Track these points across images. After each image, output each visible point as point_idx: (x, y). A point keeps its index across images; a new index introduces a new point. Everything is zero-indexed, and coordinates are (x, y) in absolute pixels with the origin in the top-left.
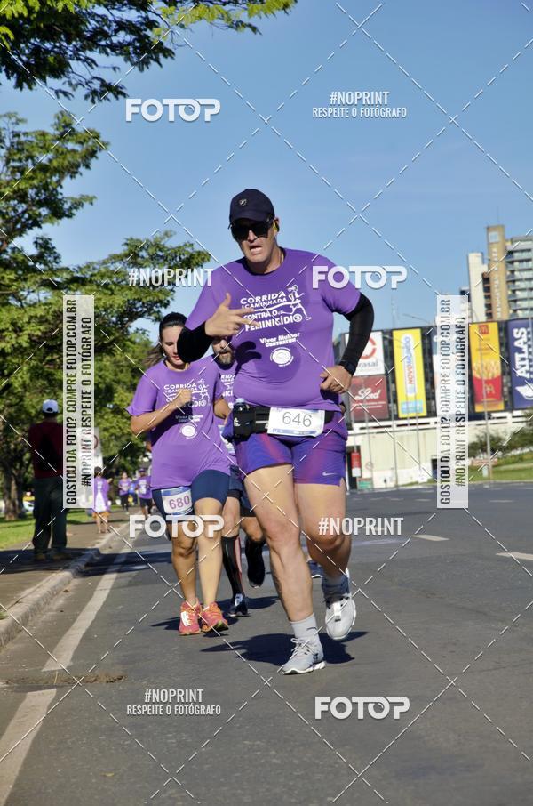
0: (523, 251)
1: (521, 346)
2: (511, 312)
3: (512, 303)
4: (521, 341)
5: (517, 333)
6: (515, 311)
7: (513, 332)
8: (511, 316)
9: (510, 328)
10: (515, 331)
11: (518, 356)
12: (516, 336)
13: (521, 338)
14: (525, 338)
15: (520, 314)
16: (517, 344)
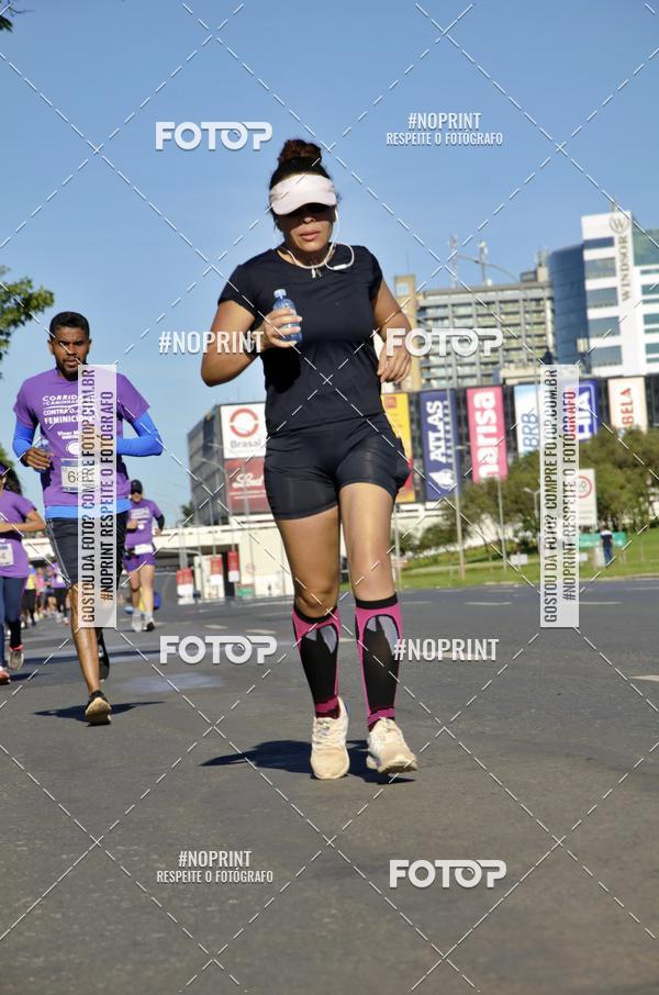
0: (438, 307)
1: (436, 423)
2: (424, 381)
3: (425, 371)
4: (436, 417)
5: (432, 407)
6: (429, 380)
7: (425, 406)
8: (424, 386)
9: (422, 401)
10: (429, 404)
11: (432, 436)
12: (430, 411)
13: (436, 413)
14: (440, 413)
15: (435, 384)
16: (430, 420)
